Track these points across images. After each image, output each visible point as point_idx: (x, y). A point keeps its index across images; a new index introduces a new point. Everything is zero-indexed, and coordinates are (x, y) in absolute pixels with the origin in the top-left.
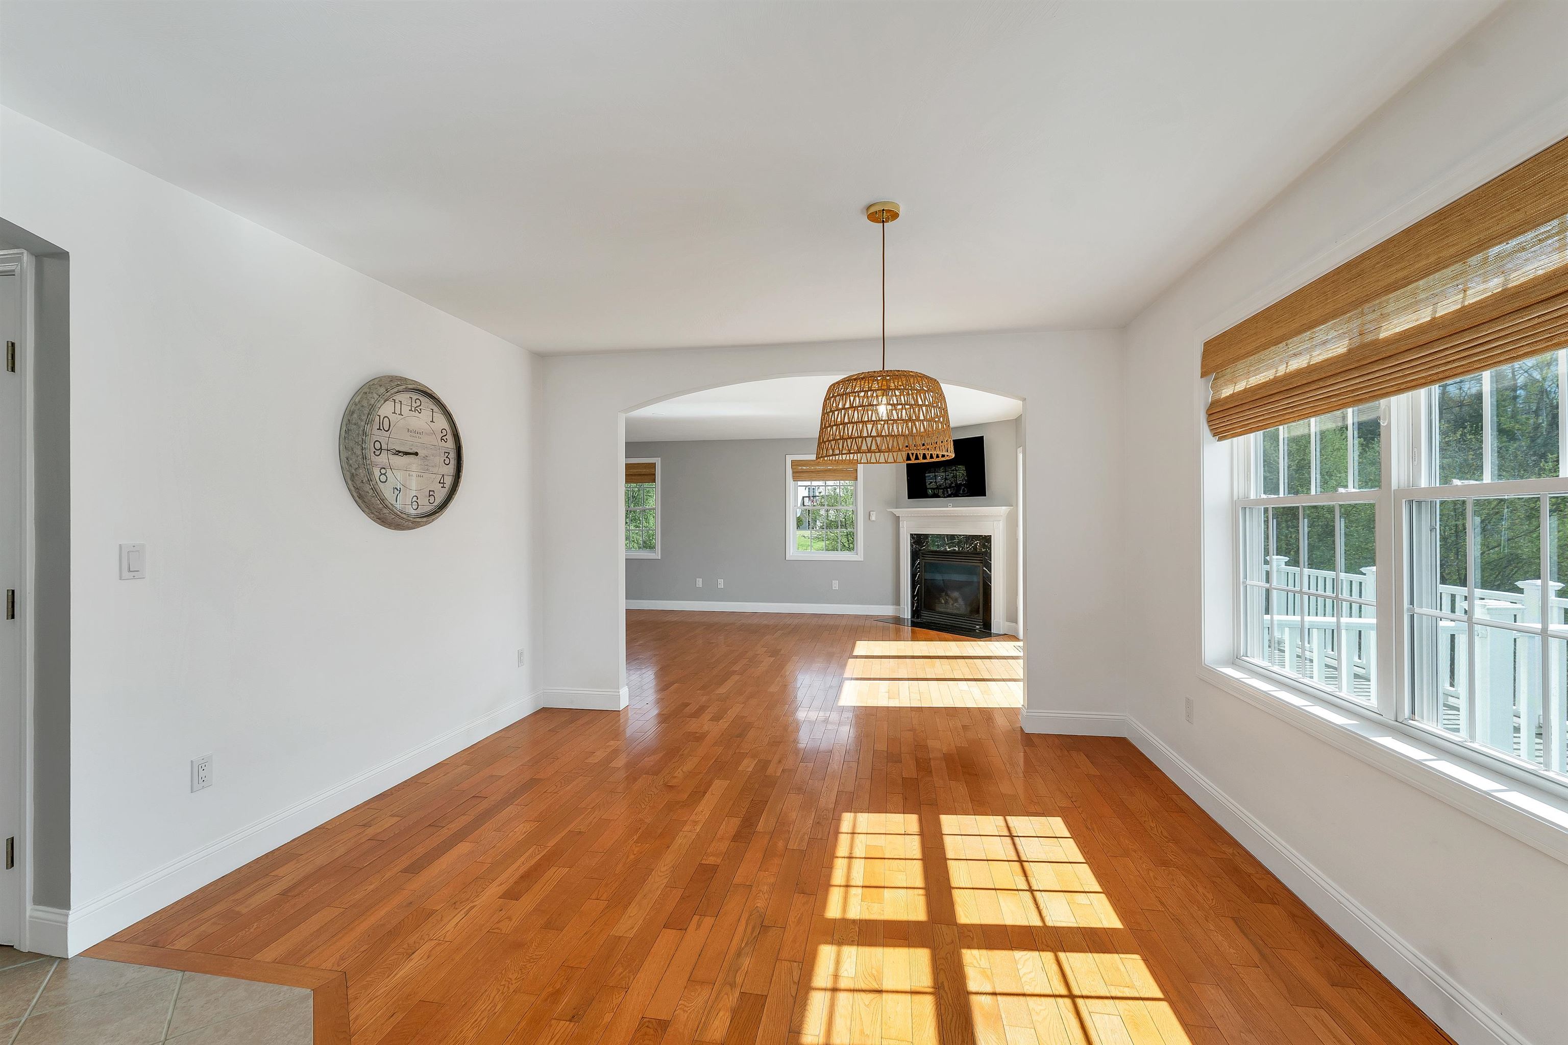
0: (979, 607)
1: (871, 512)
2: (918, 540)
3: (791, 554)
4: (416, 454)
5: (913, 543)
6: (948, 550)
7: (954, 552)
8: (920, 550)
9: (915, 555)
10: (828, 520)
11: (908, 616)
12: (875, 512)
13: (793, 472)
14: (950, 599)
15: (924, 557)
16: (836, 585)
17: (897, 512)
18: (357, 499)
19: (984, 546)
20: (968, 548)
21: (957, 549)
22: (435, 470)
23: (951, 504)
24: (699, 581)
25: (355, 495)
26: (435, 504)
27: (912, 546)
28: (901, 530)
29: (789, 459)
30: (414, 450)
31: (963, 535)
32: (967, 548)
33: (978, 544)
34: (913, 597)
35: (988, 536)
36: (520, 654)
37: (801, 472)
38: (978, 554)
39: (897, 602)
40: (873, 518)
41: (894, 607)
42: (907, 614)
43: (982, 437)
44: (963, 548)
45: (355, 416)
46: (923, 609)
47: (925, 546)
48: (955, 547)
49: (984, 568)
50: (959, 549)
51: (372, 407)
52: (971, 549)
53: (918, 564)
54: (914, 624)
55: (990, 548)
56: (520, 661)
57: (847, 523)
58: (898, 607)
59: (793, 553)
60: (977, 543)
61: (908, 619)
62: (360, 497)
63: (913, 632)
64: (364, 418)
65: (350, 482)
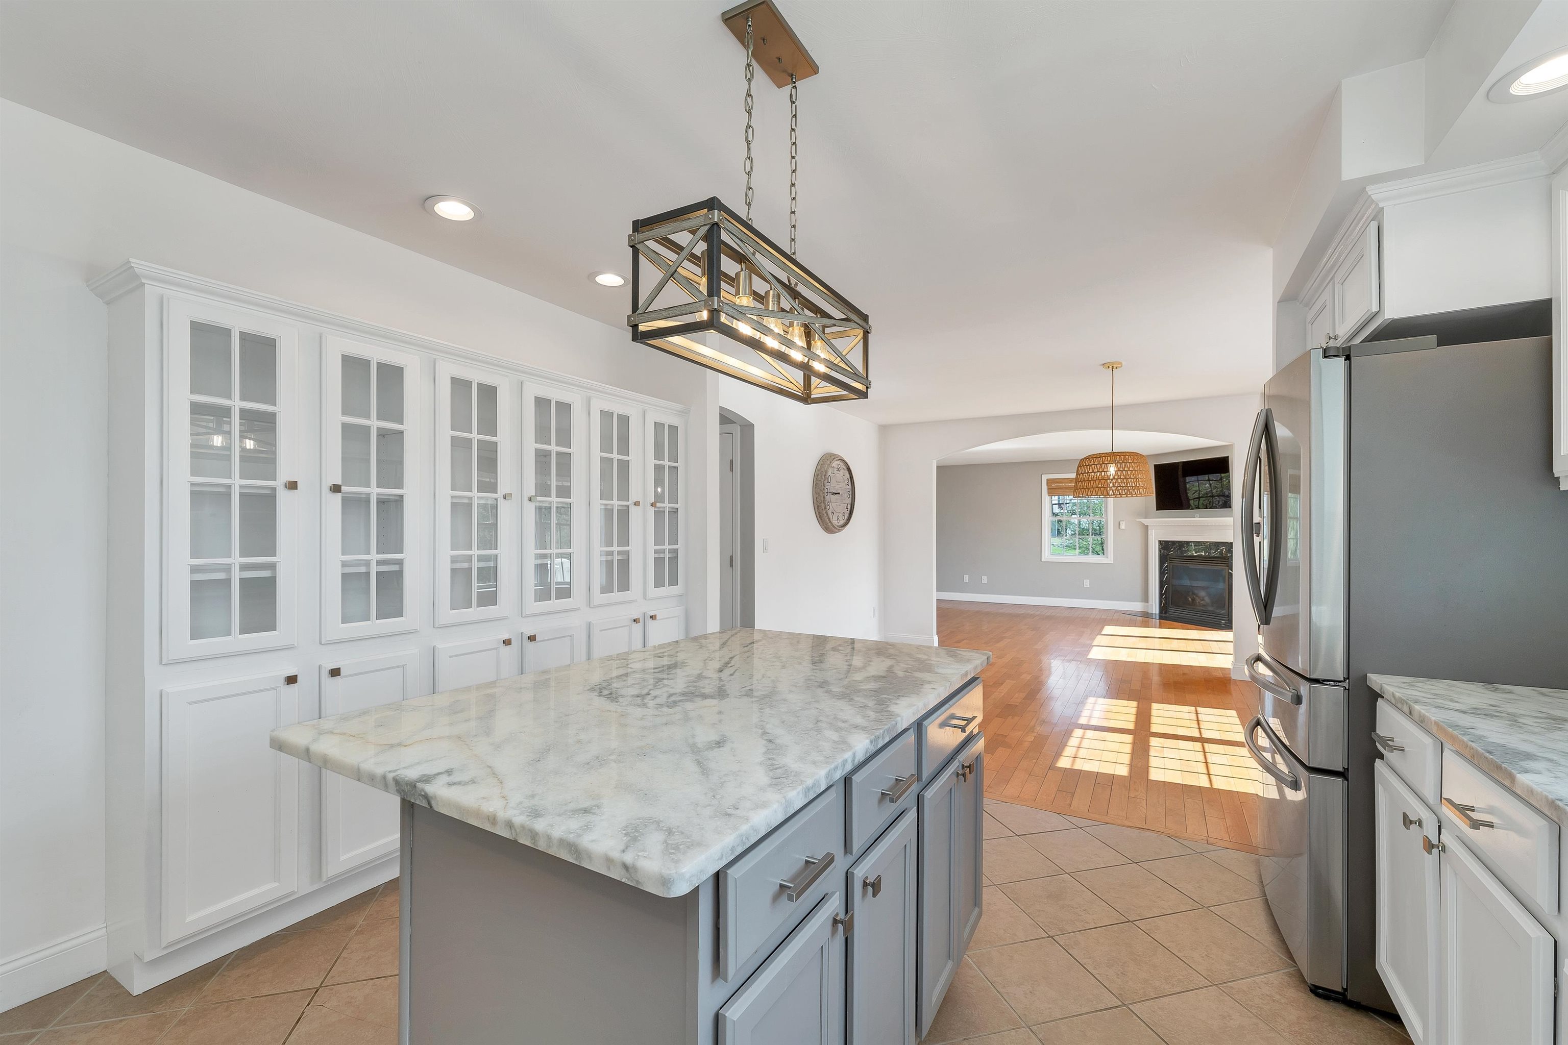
2: (1165, 546)
3: (1046, 557)
4: (839, 494)
6: (1195, 554)
7: (1200, 556)
8: (1168, 555)
9: (1163, 559)
10: (1080, 528)
11: (1156, 611)
13: (1048, 489)
14: (1197, 598)
16: (1087, 583)
17: (1146, 521)
18: (819, 518)
21: (1203, 554)
22: (844, 502)
24: (966, 577)
25: (818, 516)
26: (846, 518)
27: (1160, 551)
28: (1150, 537)
29: (1045, 478)
30: (838, 492)
32: (1213, 553)
34: (1161, 595)
36: (874, 610)
37: (1055, 488)
39: (1146, 599)
40: (1123, 527)
41: (1143, 603)
42: (1155, 609)
43: (1228, 457)
44: (1209, 553)
45: (819, 476)
46: (1170, 606)
47: (1172, 551)
48: (1202, 552)
50: (1205, 554)
51: (826, 471)
53: (1166, 567)
54: (1161, 618)
56: (874, 614)
57: (1099, 531)
58: (1146, 604)
59: (1047, 556)
61: (1156, 614)
62: (820, 517)
63: (1160, 623)
64: (823, 477)
65: (816, 510)
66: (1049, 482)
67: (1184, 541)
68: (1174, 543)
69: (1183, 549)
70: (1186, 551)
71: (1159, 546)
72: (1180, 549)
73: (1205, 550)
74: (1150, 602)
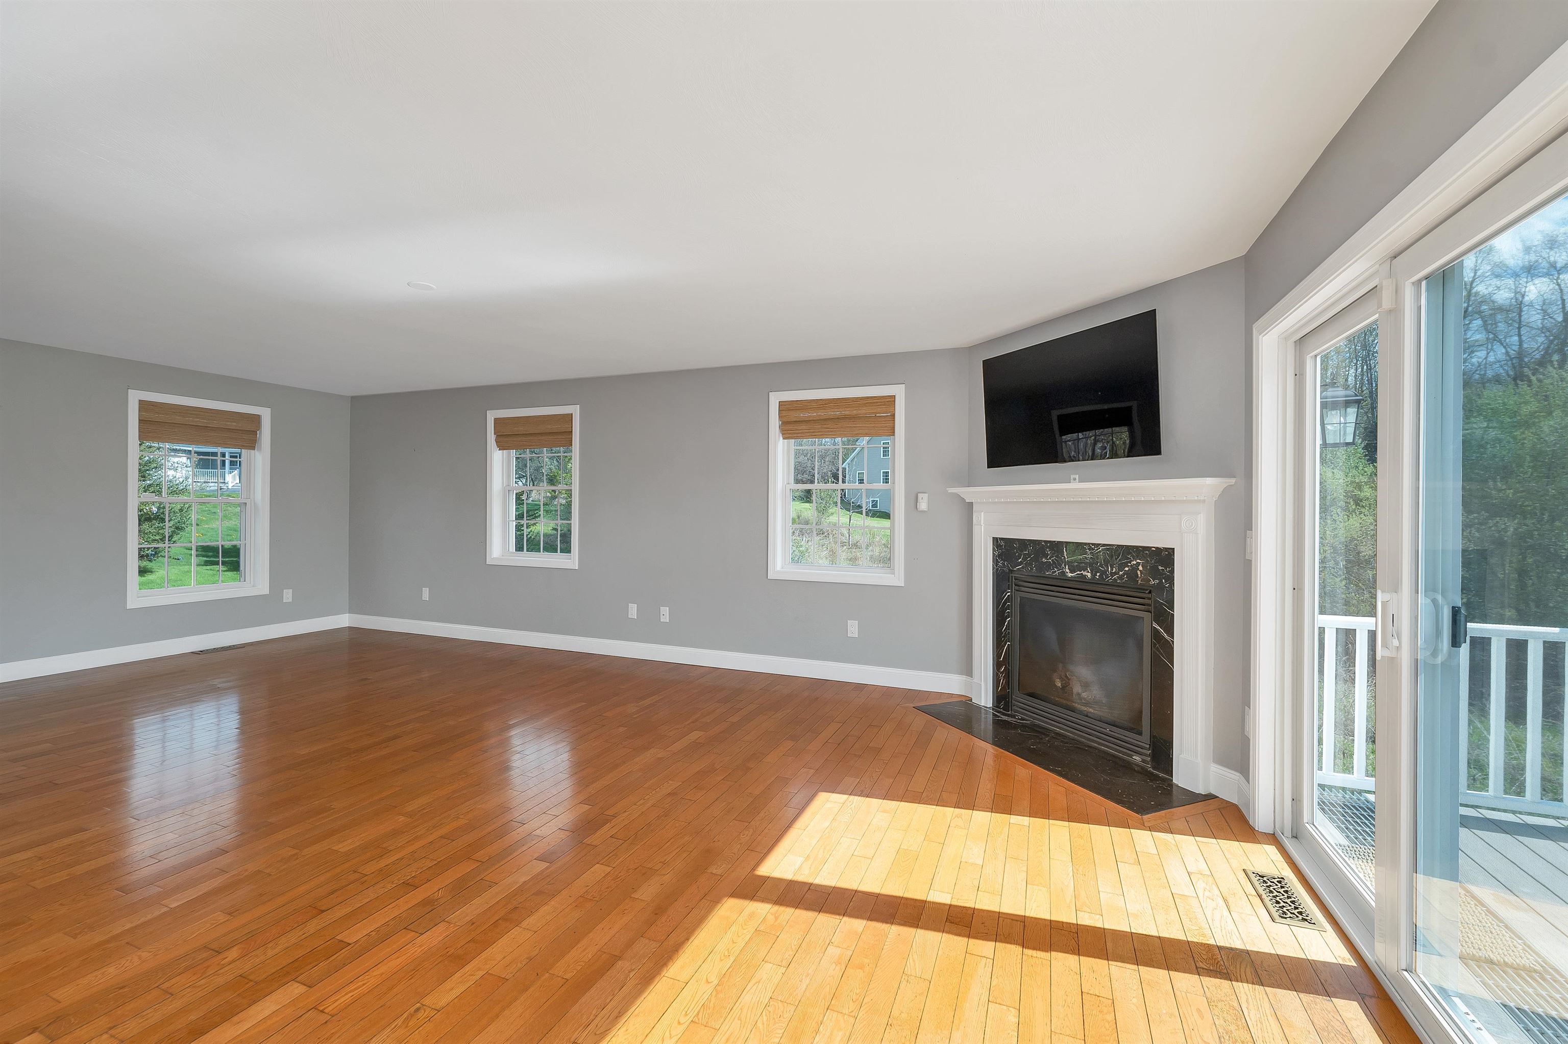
0: (1141, 712)
1: (918, 494)
5: (999, 556)
6: (1070, 575)
8: (1011, 571)
9: (1002, 580)
12: (927, 495)
15: (1018, 586)
16: (853, 628)
17: (969, 493)
19: (1155, 573)
20: (1115, 573)
21: (1089, 575)
23: (1077, 477)
27: (995, 562)
28: (976, 529)
31: (1104, 545)
33: (1141, 568)
34: (997, 665)
35: (1166, 549)
38: (1141, 589)
39: (968, 670)
40: (923, 505)
41: (964, 678)
47: (1021, 563)
49: (1155, 625)
50: (1094, 575)
52: (1121, 577)
55: (1171, 579)
60: (1138, 564)
66: (784, 407)
67: (1046, 542)
68: (1024, 543)
69: (1044, 560)
70: (1049, 566)
71: (994, 549)
72: (1036, 559)
73: (1093, 566)
74: (976, 679)
